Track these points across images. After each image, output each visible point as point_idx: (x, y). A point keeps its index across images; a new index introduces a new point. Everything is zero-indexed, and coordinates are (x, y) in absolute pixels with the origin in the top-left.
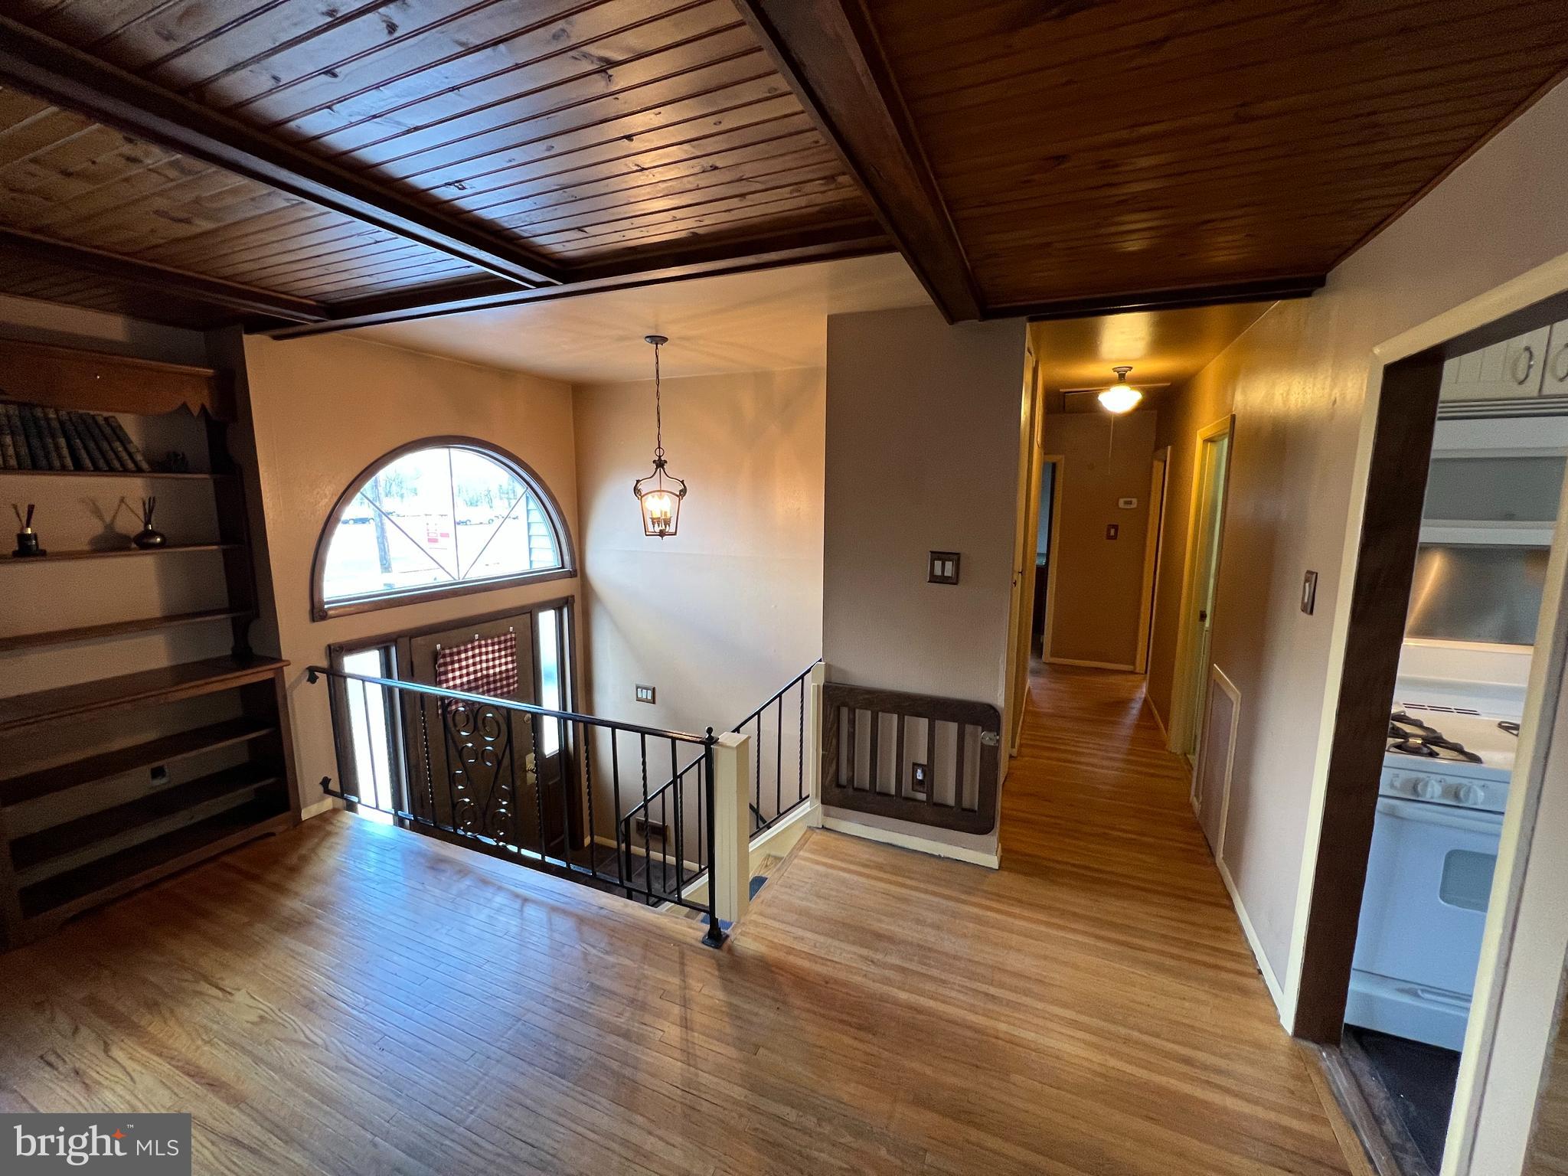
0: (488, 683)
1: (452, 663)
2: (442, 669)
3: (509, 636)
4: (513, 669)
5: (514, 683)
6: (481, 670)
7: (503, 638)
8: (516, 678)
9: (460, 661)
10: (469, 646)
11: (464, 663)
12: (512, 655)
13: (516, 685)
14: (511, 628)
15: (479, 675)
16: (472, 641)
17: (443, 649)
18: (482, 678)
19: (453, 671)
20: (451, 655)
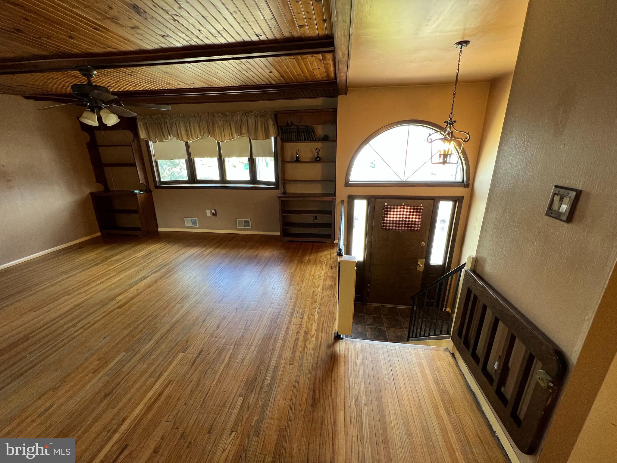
0: (405, 224)
1: (390, 211)
2: (386, 213)
3: (419, 208)
4: (418, 222)
5: (418, 227)
6: (403, 218)
7: (416, 208)
8: (419, 226)
9: (394, 212)
10: (399, 207)
11: (395, 213)
12: (419, 215)
13: (419, 229)
14: (421, 205)
15: (401, 219)
16: (401, 206)
17: (387, 205)
18: (402, 221)
19: (390, 214)
20: (391, 208)
